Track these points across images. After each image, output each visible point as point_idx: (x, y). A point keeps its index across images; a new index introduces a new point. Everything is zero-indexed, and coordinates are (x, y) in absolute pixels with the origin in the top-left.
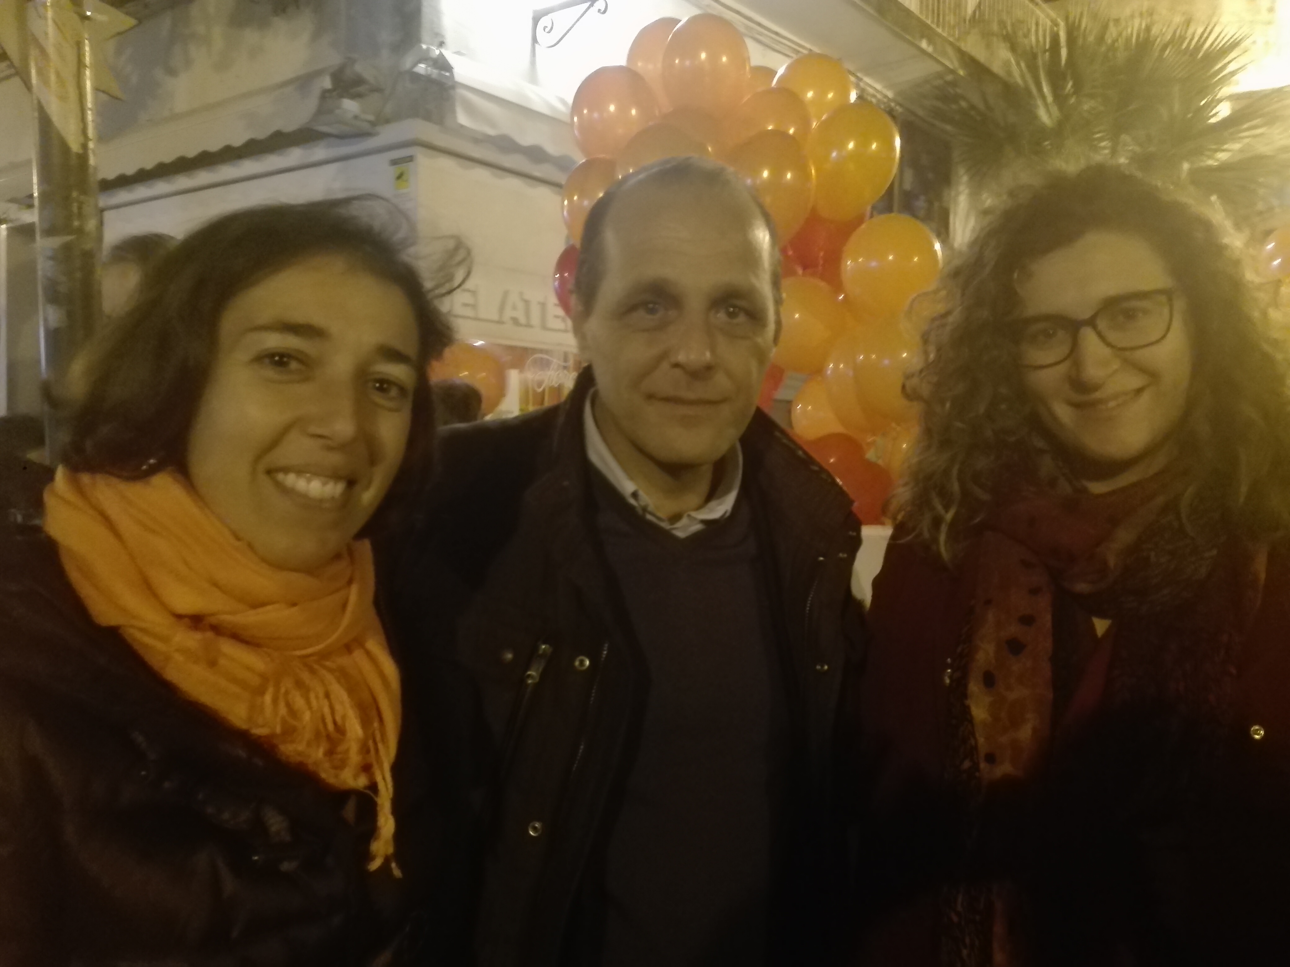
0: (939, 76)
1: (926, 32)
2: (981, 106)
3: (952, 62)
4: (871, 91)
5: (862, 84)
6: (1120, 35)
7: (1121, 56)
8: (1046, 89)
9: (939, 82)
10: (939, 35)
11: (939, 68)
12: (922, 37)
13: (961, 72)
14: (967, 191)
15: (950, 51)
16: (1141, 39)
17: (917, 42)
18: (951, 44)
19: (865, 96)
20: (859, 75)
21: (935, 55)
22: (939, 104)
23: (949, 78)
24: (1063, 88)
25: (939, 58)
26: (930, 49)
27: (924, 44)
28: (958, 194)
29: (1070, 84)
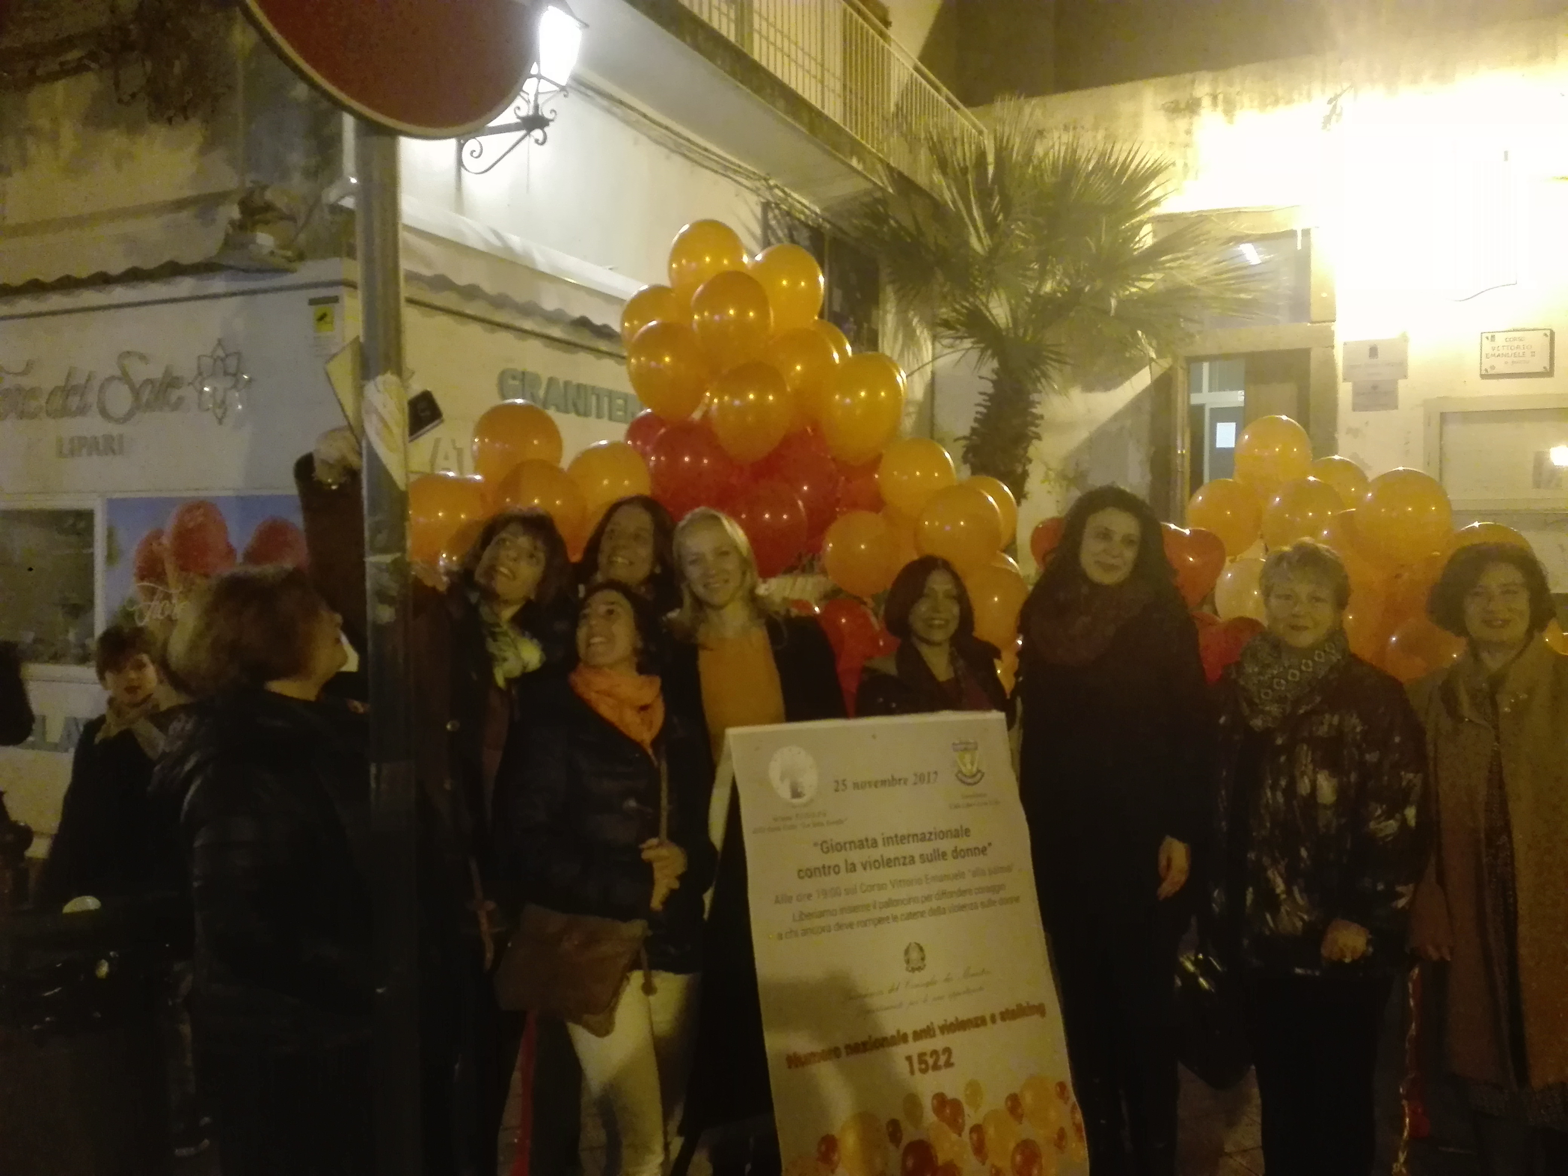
0: (868, 193)
1: (856, 149)
2: (912, 228)
3: (882, 179)
4: (799, 206)
5: (790, 200)
6: (1046, 154)
7: (1049, 179)
8: (976, 213)
9: (866, 199)
10: (870, 152)
11: (869, 186)
12: (852, 153)
13: (891, 190)
14: (893, 310)
15: (879, 167)
16: (1068, 163)
17: (847, 160)
18: (881, 161)
19: (793, 212)
20: (786, 189)
21: (865, 173)
22: (867, 223)
23: (878, 195)
24: (990, 206)
25: (869, 176)
26: (860, 167)
27: (854, 162)
28: (886, 312)
29: (997, 199)
